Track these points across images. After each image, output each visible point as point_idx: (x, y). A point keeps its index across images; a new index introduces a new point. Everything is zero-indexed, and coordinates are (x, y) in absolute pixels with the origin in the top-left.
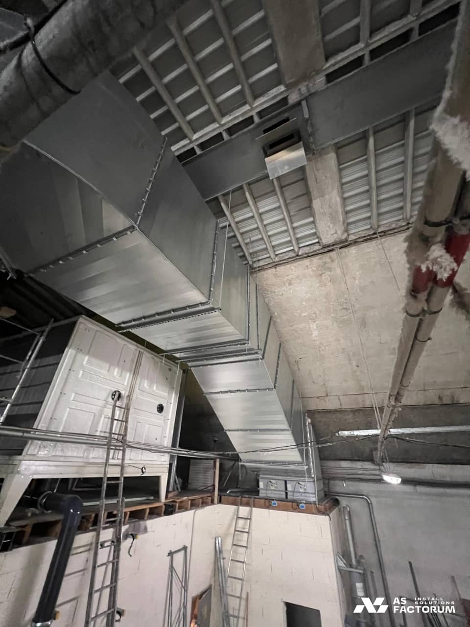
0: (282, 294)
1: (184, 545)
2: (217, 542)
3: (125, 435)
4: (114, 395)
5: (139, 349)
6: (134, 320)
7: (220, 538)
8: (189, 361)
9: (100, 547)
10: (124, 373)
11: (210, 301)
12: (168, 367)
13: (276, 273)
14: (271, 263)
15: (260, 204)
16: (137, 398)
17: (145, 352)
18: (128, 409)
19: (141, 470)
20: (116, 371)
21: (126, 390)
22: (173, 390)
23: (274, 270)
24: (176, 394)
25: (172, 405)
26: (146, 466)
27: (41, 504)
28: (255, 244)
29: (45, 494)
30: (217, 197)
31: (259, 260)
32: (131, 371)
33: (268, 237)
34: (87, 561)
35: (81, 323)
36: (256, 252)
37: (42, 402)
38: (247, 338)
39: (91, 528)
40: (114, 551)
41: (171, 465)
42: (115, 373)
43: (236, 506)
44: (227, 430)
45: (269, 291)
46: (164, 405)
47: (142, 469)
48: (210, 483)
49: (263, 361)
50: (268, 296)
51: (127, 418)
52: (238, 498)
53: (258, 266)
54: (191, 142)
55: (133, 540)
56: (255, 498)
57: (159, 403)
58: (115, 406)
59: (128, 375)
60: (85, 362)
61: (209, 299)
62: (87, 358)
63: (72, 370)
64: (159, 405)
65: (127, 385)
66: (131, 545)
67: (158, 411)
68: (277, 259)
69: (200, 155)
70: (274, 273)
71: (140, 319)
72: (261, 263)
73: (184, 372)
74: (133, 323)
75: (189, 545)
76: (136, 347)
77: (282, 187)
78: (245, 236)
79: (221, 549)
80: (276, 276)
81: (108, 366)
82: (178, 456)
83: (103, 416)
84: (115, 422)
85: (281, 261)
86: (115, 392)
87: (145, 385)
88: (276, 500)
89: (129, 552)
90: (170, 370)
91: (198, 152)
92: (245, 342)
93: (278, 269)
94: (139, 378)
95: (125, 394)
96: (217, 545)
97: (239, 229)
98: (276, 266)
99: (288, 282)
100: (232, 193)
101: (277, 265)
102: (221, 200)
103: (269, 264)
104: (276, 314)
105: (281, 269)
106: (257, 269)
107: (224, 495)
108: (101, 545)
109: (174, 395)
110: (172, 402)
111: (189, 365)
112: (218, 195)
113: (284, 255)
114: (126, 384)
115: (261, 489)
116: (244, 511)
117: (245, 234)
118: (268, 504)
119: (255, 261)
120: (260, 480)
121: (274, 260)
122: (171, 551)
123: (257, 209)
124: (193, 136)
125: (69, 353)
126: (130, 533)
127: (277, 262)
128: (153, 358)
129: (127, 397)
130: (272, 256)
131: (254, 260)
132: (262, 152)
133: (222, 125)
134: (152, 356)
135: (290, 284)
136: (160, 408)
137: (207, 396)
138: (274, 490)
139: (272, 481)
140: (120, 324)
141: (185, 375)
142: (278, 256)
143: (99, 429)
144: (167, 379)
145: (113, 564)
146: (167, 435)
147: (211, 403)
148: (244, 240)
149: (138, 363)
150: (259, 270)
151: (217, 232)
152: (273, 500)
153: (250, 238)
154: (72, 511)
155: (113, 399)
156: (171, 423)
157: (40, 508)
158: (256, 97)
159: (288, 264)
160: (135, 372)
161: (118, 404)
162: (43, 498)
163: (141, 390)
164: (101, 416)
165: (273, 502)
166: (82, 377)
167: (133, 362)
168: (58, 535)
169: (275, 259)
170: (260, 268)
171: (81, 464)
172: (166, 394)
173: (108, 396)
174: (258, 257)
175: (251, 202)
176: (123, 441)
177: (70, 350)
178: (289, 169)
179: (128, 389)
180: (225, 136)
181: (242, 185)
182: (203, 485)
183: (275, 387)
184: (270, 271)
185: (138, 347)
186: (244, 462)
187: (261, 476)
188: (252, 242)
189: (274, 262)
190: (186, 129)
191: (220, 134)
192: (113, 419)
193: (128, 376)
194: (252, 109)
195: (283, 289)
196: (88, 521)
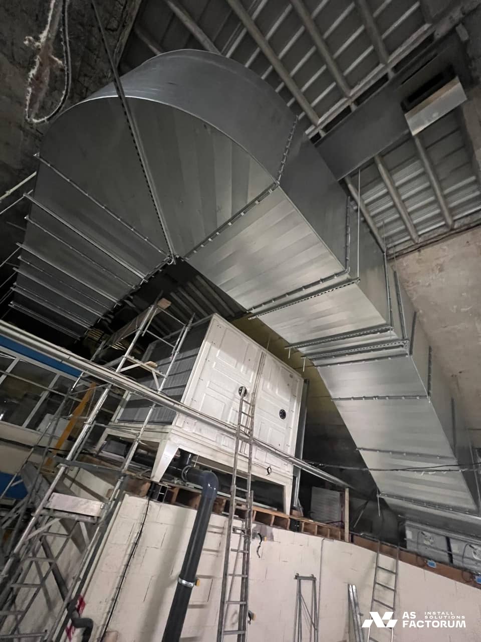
0: (429, 285)
1: (313, 575)
2: (351, 590)
3: (251, 430)
4: (241, 390)
5: (262, 351)
6: (265, 304)
7: (354, 587)
8: (315, 359)
9: (232, 531)
10: (249, 371)
11: (347, 270)
12: (289, 373)
13: (420, 258)
14: (413, 245)
15: (395, 177)
16: (261, 398)
17: (267, 354)
18: (254, 406)
19: (267, 471)
20: (242, 368)
21: (251, 387)
22: (295, 399)
23: (417, 254)
24: (298, 402)
25: (294, 414)
26: (272, 467)
27: (184, 474)
28: (389, 227)
29: (187, 467)
30: (343, 179)
31: (395, 246)
32: (255, 371)
33: (407, 214)
34: (220, 544)
35: (214, 319)
36: (391, 237)
37: (185, 386)
38: (389, 322)
39: (223, 512)
40: (245, 542)
41: (294, 478)
42: (242, 370)
43: (374, 553)
44: (360, 449)
45: (411, 282)
46: (287, 412)
47: (268, 469)
48: (337, 518)
49: (412, 356)
50: (409, 288)
51: (253, 414)
52: (376, 544)
53: (395, 252)
54: (316, 127)
55: (261, 541)
56: (401, 550)
57: (281, 409)
58: (242, 400)
59: (253, 373)
60: (217, 355)
61: (346, 268)
62: (219, 351)
63: (208, 360)
64: (281, 410)
65: (252, 383)
66: (259, 545)
67: (281, 416)
68: (421, 240)
69: (325, 137)
70: (417, 257)
71: (270, 301)
72: (398, 249)
73: (305, 381)
74: (264, 307)
75: (317, 576)
76: (259, 348)
77: (426, 149)
78: (377, 219)
79: (356, 601)
80: (419, 261)
81: (236, 362)
82: (302, 470)
83: (232, 408)
84: (243, 414)
85: (427, 241)
86: (242, 387)
87: (268, 386)
88: (435, 561)
89: (257, 551)
90: (291, 376)
91: (323, 134)
92: (387, 327)
93: (422, 252)
94: (262, 380)
95: (250, 391)
96: (351, 594)
97: (369, 212)
98: (419, 248)
99: (439, 267)
100: (361, 171)
101: (421, 247)
102: (348, 180)
103: (409, 247)
104: (421, 311)
105: (427, 252)
106: (394, 256)
107: (357, 535)
108: (234, 530)
109: (295, 404)
110: (294, 410)
111: (315, 365)
112: (345, 175)
113: (431, 233)
114: (251, 381)
115: (409, 540)
116: (386, 561)
117: (376, 218)
118: (421, 561)
119: (390, 248)
120: (407, 528)
121: (417, 242)
122: (298, 574)
123: (393, 183)
124: (318, 120)
125: (206, 344)
126: (258, 532)
127: (421, 243)
128: (275, 362)
129: (252, 394)
130: (414, 236)
131: (389, 246)
132: (400, 109)
133: (351, 98)
134: (274, 359)
135: (441, 270)
136: (283, 414)
137: (336, 402)
138: (429, 546)
139: (424, 532)
140: (251, 309)
141: (306, 385)
142: (422, 236)
143: (229, 420)
144: (288, 385)
145: (244, 554)
146: (290, 444)
147: (340, 411)
148: (375, 224)
149: (261, 363)
150: (396, 257)
151: (348, 206)
152: (430, 559)
153: (383, 220)
154: (209, 485)
155: (240, 394)
156: (294, 432)
157: (183, 479)
158: (390, 52)
159: (438, 244)
160: (259, 373)
161: (244, 399)
162: (186, 470)
163: (264, 391)
164: (230, 408)
165: (429, 561)
166: (215, 368)
167: (257, 362)
168: (197, 507)
169: (418, 240)
170: (397, 254)
171: (216, 448)
172: (288, 401)
173: (235, 391)
174: (393, 241)
175: (385, 176)
176: (249, 435)
177: (207, 342)
178: (439, 115)
179: (253, 388)
180: (354, 108)
181: (373, 158)
182: (328, 518)
183: (429, 393)
184: (411, 257)
185: (261, 348)
186: (384, 495)
187: (408, 522)
188: (386, 225)
189: (417, 244)
190: (311, 115)
191: (349, 107)
192: (241, 412)
193: (253, 375)
194: (387, 65)
195: (431, 277)
196: (220, 505)
